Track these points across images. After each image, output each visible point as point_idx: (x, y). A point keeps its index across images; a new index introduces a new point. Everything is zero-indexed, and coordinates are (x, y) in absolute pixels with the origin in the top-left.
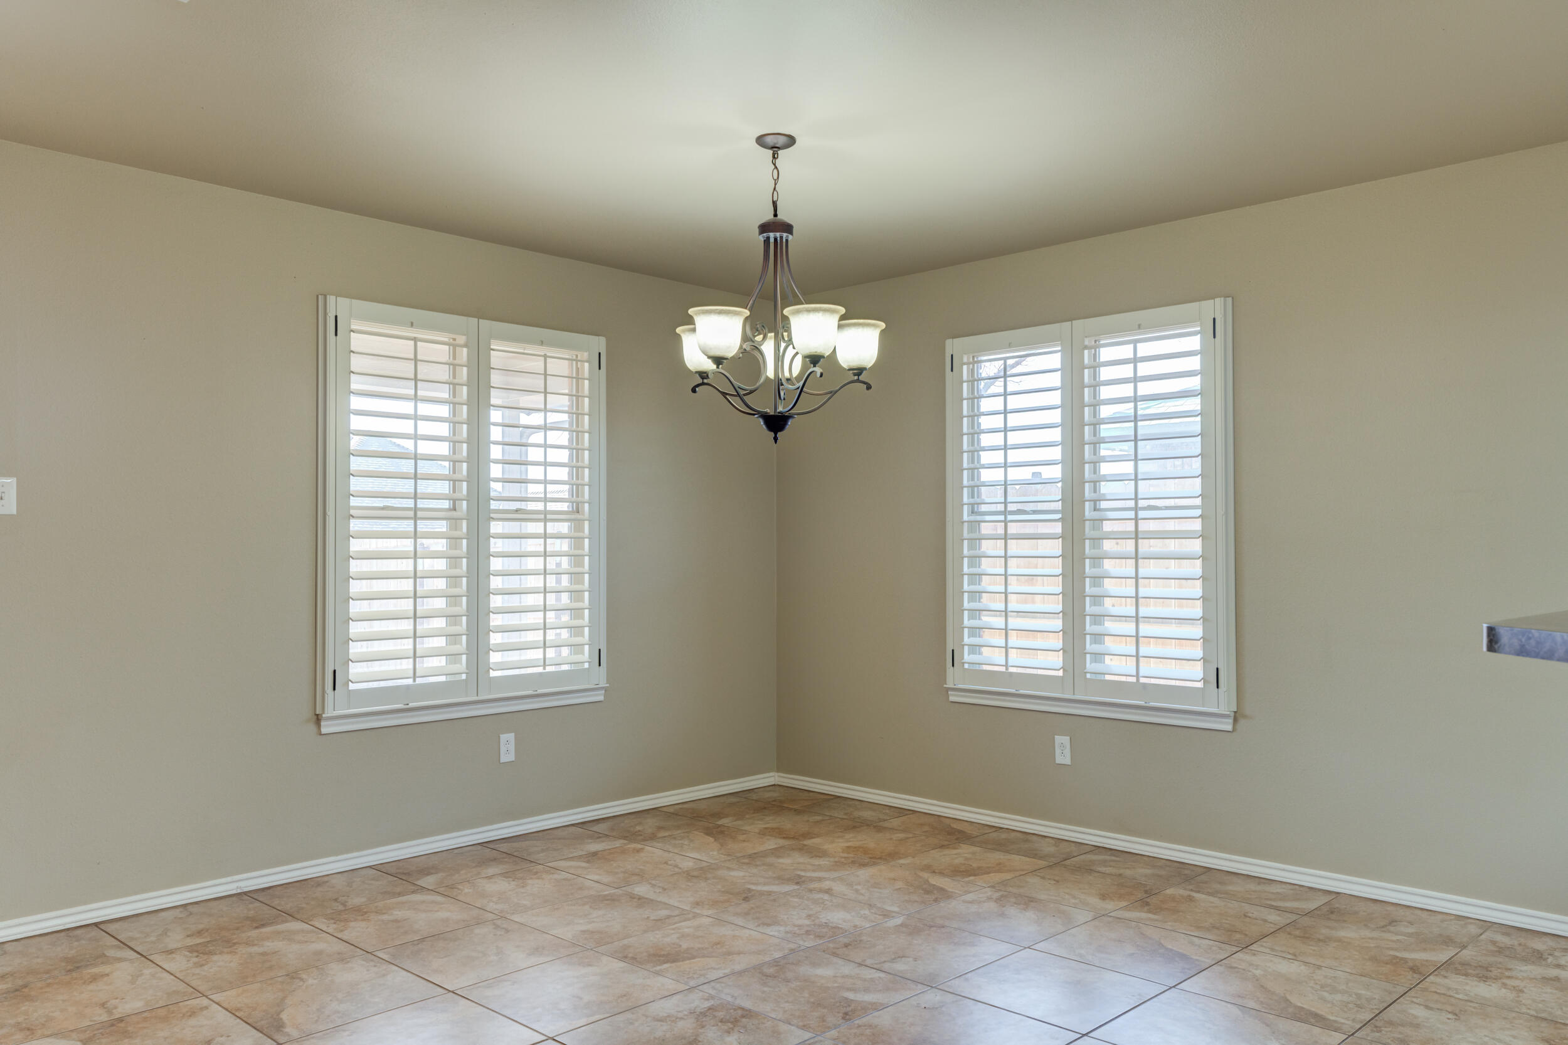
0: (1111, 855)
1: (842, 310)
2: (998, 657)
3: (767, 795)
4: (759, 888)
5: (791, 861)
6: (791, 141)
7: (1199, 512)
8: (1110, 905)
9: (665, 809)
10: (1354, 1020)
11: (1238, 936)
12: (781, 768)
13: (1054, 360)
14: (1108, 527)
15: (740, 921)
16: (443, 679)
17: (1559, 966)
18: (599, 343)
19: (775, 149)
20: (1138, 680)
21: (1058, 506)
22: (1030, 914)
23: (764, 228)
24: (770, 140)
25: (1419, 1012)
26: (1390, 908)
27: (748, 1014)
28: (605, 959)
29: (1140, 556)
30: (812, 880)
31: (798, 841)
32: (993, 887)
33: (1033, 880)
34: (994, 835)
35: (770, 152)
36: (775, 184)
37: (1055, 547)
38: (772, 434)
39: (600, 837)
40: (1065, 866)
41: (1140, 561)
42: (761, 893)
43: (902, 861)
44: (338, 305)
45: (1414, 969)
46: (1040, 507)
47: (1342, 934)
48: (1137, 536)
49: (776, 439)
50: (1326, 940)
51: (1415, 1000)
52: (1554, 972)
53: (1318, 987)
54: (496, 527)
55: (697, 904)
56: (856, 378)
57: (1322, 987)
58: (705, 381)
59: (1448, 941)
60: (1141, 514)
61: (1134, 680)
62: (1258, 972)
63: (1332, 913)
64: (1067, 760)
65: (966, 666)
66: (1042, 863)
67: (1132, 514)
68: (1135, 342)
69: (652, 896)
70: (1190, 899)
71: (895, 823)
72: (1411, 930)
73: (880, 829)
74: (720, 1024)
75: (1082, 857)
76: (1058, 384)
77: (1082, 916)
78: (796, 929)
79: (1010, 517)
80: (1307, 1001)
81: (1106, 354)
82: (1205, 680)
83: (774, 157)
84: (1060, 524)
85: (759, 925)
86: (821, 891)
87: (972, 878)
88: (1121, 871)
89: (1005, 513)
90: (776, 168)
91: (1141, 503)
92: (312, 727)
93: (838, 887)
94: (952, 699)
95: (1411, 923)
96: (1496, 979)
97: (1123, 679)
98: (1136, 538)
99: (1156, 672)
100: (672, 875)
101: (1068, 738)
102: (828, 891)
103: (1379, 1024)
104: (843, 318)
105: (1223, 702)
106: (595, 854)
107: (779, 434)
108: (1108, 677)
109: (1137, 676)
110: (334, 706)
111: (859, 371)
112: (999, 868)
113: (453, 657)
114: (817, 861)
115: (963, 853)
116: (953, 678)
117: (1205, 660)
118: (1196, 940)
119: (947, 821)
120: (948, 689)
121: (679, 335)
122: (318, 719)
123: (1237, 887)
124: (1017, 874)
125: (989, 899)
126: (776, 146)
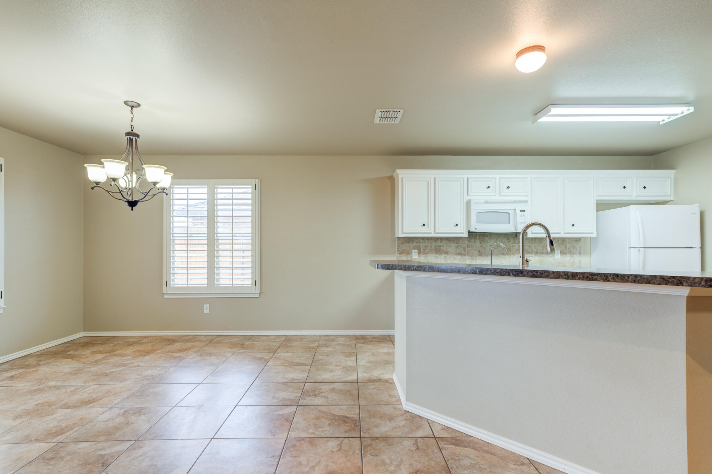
0: (224, 337)
1: (166, 168)
2: (184, 282)
3: (82, 341)
4: (109, 371)
5: (113, 360)
6: (139, 105)
7: (250, 238)
8: (234, 350)
9: (33, 354)
10: (309, 362)
11: (271, 350)
12: (85, 330)
13: (205, 190)
14: (220, 241)
15: (111, 383)
17: (338, 341)
18: (1, 161)
19: (132, 107)
20: (232, 286)
21: (206, 235)
22: (213, 357)
23: (127, 134)
24: (131, 104)
25: (320, 357)
26: (300, 336)
27: (141, 409)
28: (59, 410)
29: (233, 250)
30: (129, 364)
31: (111, 353)
32: (195, 352)
33: (206, 348)
34: (184, 338)
35: (130, 108)
36: (132, 120)
37: (205, 248)
38: (131, 208)
39: (8, 370)
40: (213, 342)
41: (233, 251)
42: (112, 373)
43: (158, 352)
45: (313, 348)
47: (294, 344)
48: (232, 244)
49: (132, 210)
50: (291, 346)
51: (318, 355)
52: (338, 343)
53: (297, 357)
55: (85, 382)
56: (162, 191)
57: (298, 357)
58: (98, 186)
59: (315, 341)
60: (234, 238)
61: (231, 286)
62: (282, 357)
63: (288, 340)
64: (208, 312)
65: (171, 286)
66: (205, 343)
67: (231, 238)
68: (232, 188)
69: (61, 384)
70: (254, 344)
71: (145, 340)
72: (307, 340)
73: (142, 344)
74: (133, 415)
75: (216, 339)
76: (206, 198)
77: (229, 354)
78: (137, 380)
79: (189, 238)
80: (297, 361)
81: (220, 191)
82: (251, 284)
83: (132, 110)
84: (207, 240)
85: (120, 382)
86: (135, 366)
87: (186, 351)
88: (230, 341)
89: (188, 237)
90: (132, 113)
91: (234, 235)
93: (141, 364)
94: (165, 297)
95: (306, 339)
96: (329, 346)
97: (229, 286)
98: (232, 245)
99: (238, 283)
100: (63, 375)
101: (208, 305)
102: (138, 366)
103: (315, 361)
104: (166, 171)
105: (257, 290)
106: (12, 377)
107: (134, 208)
108: (220, 286)
109: (232, 284)
111: (164, 189)
112: (192, 347)
114: (125, 358)
115: (177, 345)
116: (165, 290)
117: (252, 278)
118: (262, 353)
119: (165, 337)
120: (164, 294)
121: (86, 168)
123: (262, 339)
124: (200, 347)
125: (197, 356)
126: (133, 106)
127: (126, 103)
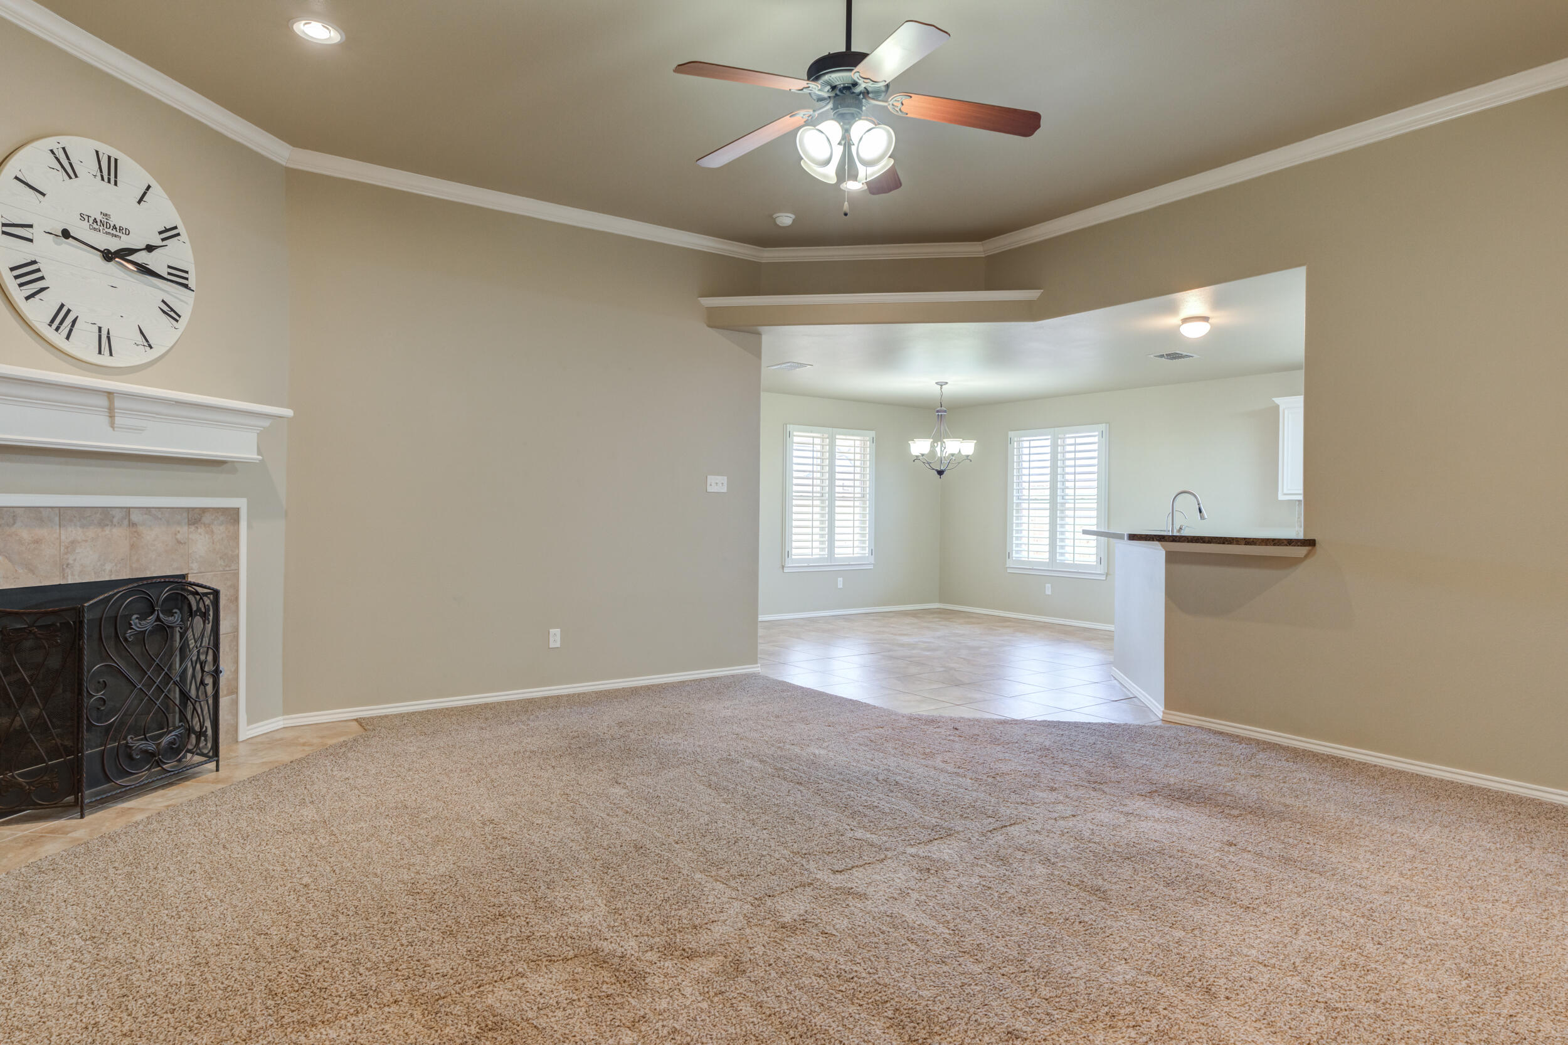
0: (1063, 626)
1: (963, 438)
2: (1025, 554)
3: (936, 609)
6: (947, 383)
7: (1096, 501)
11: (1089, 639)
12: (940, 601)
13: (1049, 442)
14: (1065, 505)
16: (818, 556)
18: (873, 434)
20: (1073, 562)
21: (1048, 498)
23: (938, 411)
29: (1076, 517)
32: (1013, 629)
35: (940, 386)
36: (942, 397)
37: (1047, 513)
38: (939, 476)
44: (790, 427)
46: (1038, 498)
49: (940, 478)
54: (837, 503)
56: (967, 458)
58: (918, 459)
60: (1077, 501)
65: (1013, 558)
66: (1034, 626)
67: (1072, 501)
68: (1077, 437)
70: (1082, 634)
76: (1049, 451)
77: (1041, 635)
79: (1031, 502)
81: (1066, 441)
82: (1097, 561)
83: (941, 388)
84: (1049, 504)
87: (1007, 628)
89: (1029, 500)
90: (942, 391)
91: (1077, 497)
92: (781, 569)
94: (1008, 571)
97: (1069, 562)
98: (1075, 510)
99: (1079, 559)
101: (1051, 584)
104: (962, 441)
105: (1101, 570)
107: (942, 476)
108: (1062, 562)
109: (1073, 560)
110: (788, 563)
111: (968, 456)
112: (1018, 626)
113: (822, 549)
115: (1006, 624)
116: (1009, 563)
117: (1096, 554)
120: (1007, 568)
121: (910, 445)
122: (783, 567)
123: (1101, 632)
126: (941, 384)
127: (937, 383)
